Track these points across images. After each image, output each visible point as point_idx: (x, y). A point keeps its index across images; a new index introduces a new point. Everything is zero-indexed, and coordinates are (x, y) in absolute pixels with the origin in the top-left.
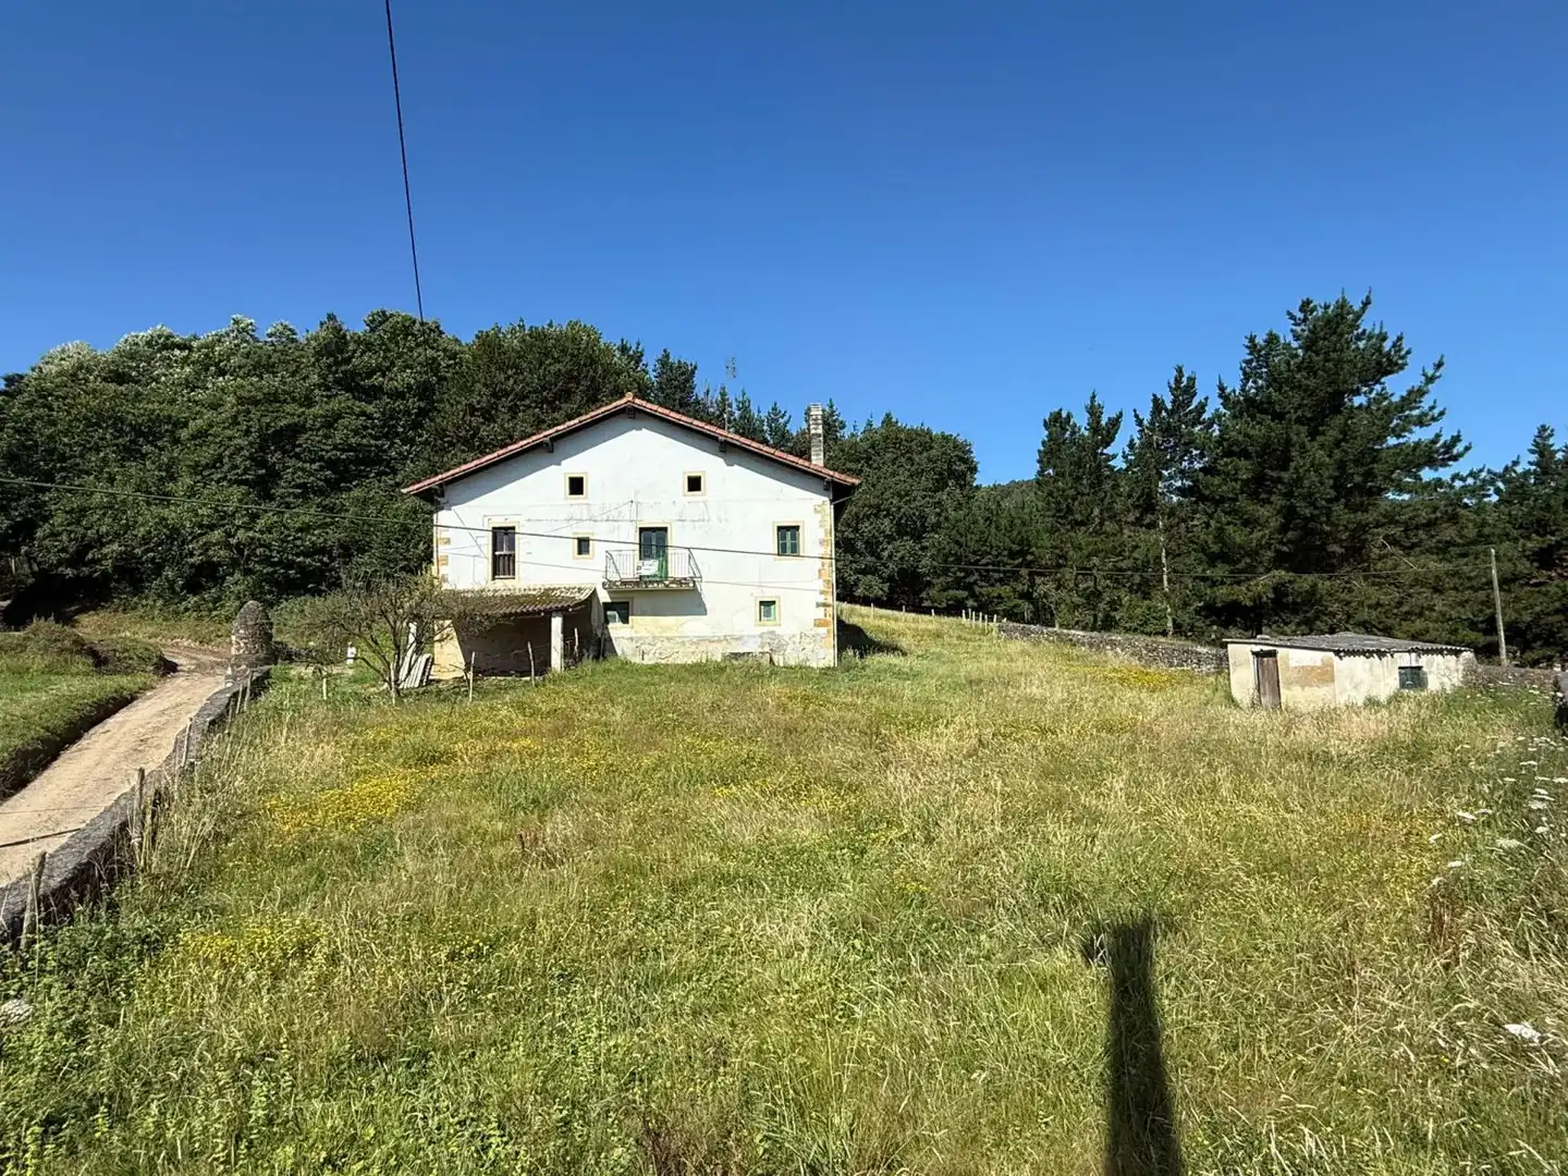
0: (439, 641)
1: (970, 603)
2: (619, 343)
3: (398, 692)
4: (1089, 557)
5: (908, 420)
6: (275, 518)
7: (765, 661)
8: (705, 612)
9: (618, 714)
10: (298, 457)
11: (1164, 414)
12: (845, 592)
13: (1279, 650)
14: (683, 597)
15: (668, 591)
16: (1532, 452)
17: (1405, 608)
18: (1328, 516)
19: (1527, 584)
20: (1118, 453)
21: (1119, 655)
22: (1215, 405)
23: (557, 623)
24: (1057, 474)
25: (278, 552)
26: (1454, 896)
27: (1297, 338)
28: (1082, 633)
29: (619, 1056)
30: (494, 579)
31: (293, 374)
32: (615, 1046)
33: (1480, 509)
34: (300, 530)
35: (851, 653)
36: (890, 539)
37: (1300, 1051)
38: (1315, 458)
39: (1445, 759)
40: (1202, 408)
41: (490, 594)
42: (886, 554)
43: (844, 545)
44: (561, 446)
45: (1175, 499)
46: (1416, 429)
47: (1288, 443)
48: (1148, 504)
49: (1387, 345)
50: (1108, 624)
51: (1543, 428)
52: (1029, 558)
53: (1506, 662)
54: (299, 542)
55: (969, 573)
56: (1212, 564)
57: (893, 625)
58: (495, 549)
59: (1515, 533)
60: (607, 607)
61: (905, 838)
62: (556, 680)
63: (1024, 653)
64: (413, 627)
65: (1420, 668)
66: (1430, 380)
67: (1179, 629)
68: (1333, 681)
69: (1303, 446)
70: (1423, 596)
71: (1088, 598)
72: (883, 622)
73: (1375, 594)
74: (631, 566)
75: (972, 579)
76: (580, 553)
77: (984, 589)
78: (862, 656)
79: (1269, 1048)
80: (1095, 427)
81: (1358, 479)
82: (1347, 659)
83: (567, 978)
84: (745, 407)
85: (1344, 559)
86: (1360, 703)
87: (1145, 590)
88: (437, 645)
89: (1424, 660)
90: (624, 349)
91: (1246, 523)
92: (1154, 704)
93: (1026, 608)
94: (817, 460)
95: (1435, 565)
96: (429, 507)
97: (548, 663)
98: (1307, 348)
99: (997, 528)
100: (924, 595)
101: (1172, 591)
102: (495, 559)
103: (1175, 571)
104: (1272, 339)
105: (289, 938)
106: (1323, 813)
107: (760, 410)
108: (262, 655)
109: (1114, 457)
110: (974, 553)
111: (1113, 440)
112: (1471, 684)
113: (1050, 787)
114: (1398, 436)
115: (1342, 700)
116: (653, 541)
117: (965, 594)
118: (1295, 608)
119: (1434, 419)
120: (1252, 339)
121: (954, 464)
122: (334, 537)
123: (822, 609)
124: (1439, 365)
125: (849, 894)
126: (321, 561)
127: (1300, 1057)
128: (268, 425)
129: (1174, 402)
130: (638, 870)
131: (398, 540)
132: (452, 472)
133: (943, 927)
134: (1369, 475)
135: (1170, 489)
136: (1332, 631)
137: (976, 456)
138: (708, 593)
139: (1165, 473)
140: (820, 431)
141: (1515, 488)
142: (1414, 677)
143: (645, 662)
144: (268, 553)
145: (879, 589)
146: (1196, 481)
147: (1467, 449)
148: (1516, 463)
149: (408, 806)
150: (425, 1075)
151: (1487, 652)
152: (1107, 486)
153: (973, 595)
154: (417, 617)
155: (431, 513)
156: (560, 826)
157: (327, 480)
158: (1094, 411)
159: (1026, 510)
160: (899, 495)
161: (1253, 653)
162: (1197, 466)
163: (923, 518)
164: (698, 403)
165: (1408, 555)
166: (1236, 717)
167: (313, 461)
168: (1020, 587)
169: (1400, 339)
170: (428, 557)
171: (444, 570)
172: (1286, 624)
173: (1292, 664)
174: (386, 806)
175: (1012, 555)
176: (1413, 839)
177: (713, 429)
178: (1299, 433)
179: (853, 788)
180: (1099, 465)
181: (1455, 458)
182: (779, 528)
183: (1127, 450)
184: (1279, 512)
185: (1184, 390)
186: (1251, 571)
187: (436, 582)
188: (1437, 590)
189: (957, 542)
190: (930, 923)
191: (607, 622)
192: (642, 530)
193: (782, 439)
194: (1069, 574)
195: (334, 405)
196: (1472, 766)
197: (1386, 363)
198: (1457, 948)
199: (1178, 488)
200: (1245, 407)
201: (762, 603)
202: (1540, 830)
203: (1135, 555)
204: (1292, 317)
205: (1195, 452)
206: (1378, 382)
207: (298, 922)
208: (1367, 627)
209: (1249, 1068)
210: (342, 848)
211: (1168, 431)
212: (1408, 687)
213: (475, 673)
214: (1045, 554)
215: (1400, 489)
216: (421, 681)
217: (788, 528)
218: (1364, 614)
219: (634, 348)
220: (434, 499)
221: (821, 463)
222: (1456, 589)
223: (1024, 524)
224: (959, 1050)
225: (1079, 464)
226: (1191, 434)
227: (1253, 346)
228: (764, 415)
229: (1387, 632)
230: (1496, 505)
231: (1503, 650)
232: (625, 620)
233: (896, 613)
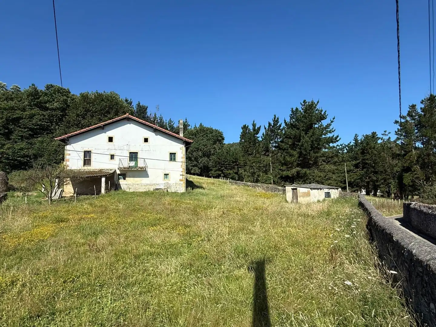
0: (65, 185)
1: (222, 175)
2: (125, 99)
3: (51, 200)
4: (252, 163)
5: (206, 125)
6: (11, 146)
7: (165, 191)
8: (148, 177)
9: (121, 206)
10: (19, 127)
11: (271, 127)
12: (188, 171)
13: (298, 188)
14: (142, 172)
15: (137, 171)
16: (354, 140)
17: (327, 178)
18: (309, 154)
19: (353, 172)
20: (260, 136)
21: (259, 189)
22: (283, 125)
23: (103, 180)
24: (245, 141)
25: (11, 156)
26: (336, 250)
27: (302, 109)
28: (250, 183)
29: (117, 309)
30: (84, 166)
31: (19, 101)
32: (115, 306)
33: (343, 154)
34: (20, 149)
35: (189, 188)
36: (201, 157)
37: (300, 292)
38: (306, 139)
39: (334, 215)
40: (280, 126)
41: (83, 171)
42: (200, 161)
43: (188, 158)
44: (106, 128)
45: (274, 149)
46: (329, 134)
47: (300, 136)
48: (267, 150)
49: (323, 113)
50: (257, 181)
51: (356, 135)
52: (237, 163)
53: (348, 191)
54: (19, 153)
55: (222, 167)
56: (282, 166)
57: (201, 181)
58: (85, 157)
59: (350, 160)
60: (119, 175)
61: (202, 240)
62: (103, 196)
63: (235, 188)
64: (57, 180)
65: (329, 193)
66: (332, 122)
67: (274, 183)
68: (310, 196)
69: (303, 136)
70: (330, 175)
71: (252, 174)
72: (198, 180)
73: (320, 174)
74: (126, 163)
75: (222, 169)
76: (111, 159)
77: (226, 171)
78: (193, 189)
79: (293, 292)
80: (254, 130)
81: (316, 145)
82: (314, 191)
83: (102, 286)
84: (161, 119)
85: (313, 165)
86: (316, 202)
87: (266, 172)
88: (65, 186)
89: (330, 191)
90: (126, 101)
91: (290, 155)
92: (268, 202)
93: (236, 177)
94: (181, 135)
95: (333, 167)
96: (63, 144)
97: (100, 191)
98: (305, 112)
99: (229, 155)
100: (210, 173)
101: (273, 172)
102: (85, 160)
103: (274, 168)
104: (297, 109)
105: (8, 280)
106: (307, 230)
107: (166, 120)
108: (4, 189)
109: (259, 137)
110: (223, 161)
111: (258, 133)
112: (341, 197)
113: (241, 224)
114: (325, 135)
115: (312, 201)
116: (133, 156)
117: (221, 172)
118: (302, 177)
119: (333, 132)
120: (292, 109)
121: (218, 138)
122: (31, 152)
123: (182, 176)
124: (334, 118)
125: (186, 256)
126: (27, 160)
127: (300, 294)
128: (10, 117)
129: (274, 124)
130: (126, 252)
131: (53, 154)
132: (71, 134)
133: (212, 264)
134: (319, 144)
135: (272, 146)
136: (310, 183)
137: (224, 136)
138: (149, 171)
139: (271, 142)
140: (182, 127)
141: (351, 149)
142: (328, 195)
143: (130, 191)
144: (8, 156)
145: (198, 171)
146: (279, 144)
147: (340, 139)
148: (350, 143)
149: (52, 236)
150: (53, 320)
151: (344, 189)
152: (257, 145)
153: (223, 173)
154: (58, 177)
155: (64, 146)
156: (102, 240)
157: (30, 135)
158: (254, 125)
159: (237, 150)
160: (204, 145)
161: (292, 189)
162: (279, 140)
163: (210, 152)
164: (148, 117)
165: (327, 164)
166: (287, 205)
167: (25, 128)
168: (235, 171)
169: (326, 111)
170: (63, 159)
171: (68, 163)
172: (300, 181)
173: (301, 192)
174: (45, 236)
175: (233, 162)
176: (327, 235)
177: (152, 125)
178: (303, 133)
179: (188, 226)
180: (255, 139)
181: (337, 141)
182: (170, 153)
183: (262, 136)
184: (298, 153)
185: (276, 121)
186: (291, 168)
187: (65, 167)
188: (333, 173)
189: (219, 159)
190: (208, 263)
191: (119, 179)
192: (130, 153)
193: (172, 128)
194: (247, 168)
195: (33, 112)
196: (340, 217)
197: (323, 118)
198: (336, 263)
199: (274, 146)
200: (291, 126)
201: (165, 174)
202: (354, 232)
203: (264, 163)
204: (301, 104)
205: (278, 137)
206: (320, 122)
207: (12, 274)
208: (318, 182)
209: (288, 298)
210: (29, 249)
211: (272, 131)
212: (327, 197)
213: (77, 195)
214: (241, 162)
215: (325, 148)
216: (59, 197)
217: (173, 154)
218: (317, 179)
219: (130, 100)
220: (65, 142)
221: (182, 136)
222: (337, 173)
223: (236, 154)
224: (214, 299)
225: (250, 139)
226: (278, 132)
227: (292, 111)
228: (167, 121)
229: (323, 183)
230: (346, 153)
231: (348, 188)
232: (124, 179)
233: (202, 178)
